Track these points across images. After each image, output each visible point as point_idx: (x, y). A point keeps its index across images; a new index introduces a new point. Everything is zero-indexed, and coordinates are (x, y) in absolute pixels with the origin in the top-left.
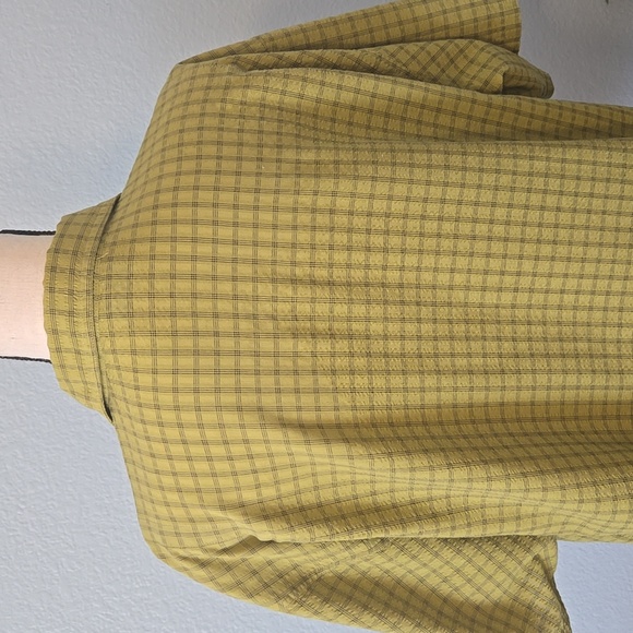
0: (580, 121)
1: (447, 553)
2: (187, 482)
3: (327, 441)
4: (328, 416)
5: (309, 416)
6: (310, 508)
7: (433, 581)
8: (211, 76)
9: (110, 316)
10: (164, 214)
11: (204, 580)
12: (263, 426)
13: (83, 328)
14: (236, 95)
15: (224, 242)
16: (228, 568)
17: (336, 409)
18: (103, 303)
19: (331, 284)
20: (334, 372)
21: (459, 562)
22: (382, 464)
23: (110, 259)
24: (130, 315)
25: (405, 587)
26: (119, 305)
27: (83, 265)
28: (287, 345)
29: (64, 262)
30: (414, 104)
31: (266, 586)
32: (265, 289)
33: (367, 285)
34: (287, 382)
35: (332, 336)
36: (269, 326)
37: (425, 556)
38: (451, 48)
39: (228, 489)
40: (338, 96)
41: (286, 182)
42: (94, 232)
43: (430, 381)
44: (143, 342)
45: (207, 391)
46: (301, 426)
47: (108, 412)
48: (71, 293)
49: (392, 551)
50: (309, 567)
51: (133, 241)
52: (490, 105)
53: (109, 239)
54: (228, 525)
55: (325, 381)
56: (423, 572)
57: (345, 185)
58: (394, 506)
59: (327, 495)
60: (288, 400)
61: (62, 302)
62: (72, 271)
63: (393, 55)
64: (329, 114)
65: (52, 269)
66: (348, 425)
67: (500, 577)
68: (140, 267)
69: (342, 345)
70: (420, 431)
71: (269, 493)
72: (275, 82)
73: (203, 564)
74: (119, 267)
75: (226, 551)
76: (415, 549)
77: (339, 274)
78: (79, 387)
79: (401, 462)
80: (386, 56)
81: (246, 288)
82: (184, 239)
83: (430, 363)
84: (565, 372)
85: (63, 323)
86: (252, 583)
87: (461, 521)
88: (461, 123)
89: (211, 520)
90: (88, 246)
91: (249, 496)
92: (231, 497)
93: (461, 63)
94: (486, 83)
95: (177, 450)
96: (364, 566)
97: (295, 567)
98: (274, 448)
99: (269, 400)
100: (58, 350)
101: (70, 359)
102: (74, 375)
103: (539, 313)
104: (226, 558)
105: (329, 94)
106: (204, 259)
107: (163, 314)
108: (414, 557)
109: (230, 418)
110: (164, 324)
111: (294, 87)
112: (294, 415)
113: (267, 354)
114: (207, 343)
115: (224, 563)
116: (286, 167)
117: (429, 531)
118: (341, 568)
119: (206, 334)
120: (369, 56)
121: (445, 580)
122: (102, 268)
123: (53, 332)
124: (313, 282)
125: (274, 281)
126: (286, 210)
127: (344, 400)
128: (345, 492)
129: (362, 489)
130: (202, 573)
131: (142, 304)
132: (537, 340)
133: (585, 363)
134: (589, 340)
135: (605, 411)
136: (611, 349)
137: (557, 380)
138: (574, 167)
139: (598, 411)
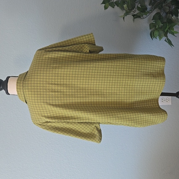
0: (102, 57)
1: (79, 125)
2: (37, 113)
3: (56, 107)
4: (57, 103)
5: (54, 104)
6: (55, 117)
7: (77, 129)
8: (41, 53)
9: (25, 89)
10: (33, 75)
11: (40, 127)
12: (47, 105)
13: (22, 91)
14: (45, 56)
15: (42, 79)
16: (44, 125)
17: (58, 102)
18: (24, 87)
19: (58, 84)
20: (58, 97)
21: (81, 126)
22: (65, 110)
23: (25, 81)
24: (28, 89)
25: (73, 130)
26: (26, 88)
27: (22, 82)
28: (51, 93)
29: (19, 81)
30: (73, 56)
31: (50, 128)
32: (48, 85)
33: (63, 84)
34: (51, 98)
35: (58, 92)
36: (48, 90)
37: (75, 125)
38: (81, 46)
39: (43, 114)
40: (60, 56)
41: (51, 70)
42: (24, 77)
43: (73, 98)
44: (30, 93)
45: (39, 100)
46: (53, 105)
47: (26, 103)
48: (20, 86)
49: (70, 124)
50: (57, 126)
51: (29, 79)
52: (86, 55)
53: (26, 78)
54: (43, 119)
55: (56, 98)
56: (75, 128)
57: (60, 70)
58: (69, 117)
59: (58, 115)
60: (51, 101)
61: (19, 87)
62: (20, 83)
63: (71, 48)
64: (59, 58)
65: (17, 83)
66: (60, 105)
67: (88, 129)
68: (29, 82)
69: (60, 93)
70: (72, 106)
71: (49, 114)
72: (51, 54)
73: (40, 125)
74: (27, 82)
75: (43, 123)
76: (73, 124)
77: (59, 83)
78: (22, 99)
79: (68, 110)
80: (70, 48)
81: (45, 85)
82: (36, 78)
83: (74, 96)
85: (19, 90)
86: (48, 128)
87: (79, 119)
88: (81, 59)
89: (41, 118)
90: (22, 79)
91: (46, 115)
92: (43, 115)
93: (83, 48)
94: (86, 51)
95: (38, 108)
96: (66, 126)
97: (55, 126)
98: (49, 108)
99: (48, 101)
100: (18, 94)
101: (20, 95)
102: (21, 97)
103: (92, 88)
104: (43, 124)
105: (59, 55)
106: (39, 81)
107: (33, 89)
108: (73, 125)
109: (42, 104)
110: (33, 90)
111: (53, 55)
112: (52, 103)
113: (48, 95)
114: (39, 93)
115: (43, 125)
116: (51, 67)
117: (74, 121)
118: (62, 126)
119: (39, 92)
120: (67, 48)
121: (79, 129)
122: (24, 82)
123: (18, 91)
124: (55, 84)
125: (49, 84)
126: (51, 74)
127: (59, 101)
128: (61, 115)
129: (63, 114)
130: (40, 126)
131: (30, 88)
132: (92, 92)
133: (100, 96)
134: (101, 92)
135: (104, 103)
136: (105, 94)
137: (95, 98)
138: (98, 66)
139: (103, 103)
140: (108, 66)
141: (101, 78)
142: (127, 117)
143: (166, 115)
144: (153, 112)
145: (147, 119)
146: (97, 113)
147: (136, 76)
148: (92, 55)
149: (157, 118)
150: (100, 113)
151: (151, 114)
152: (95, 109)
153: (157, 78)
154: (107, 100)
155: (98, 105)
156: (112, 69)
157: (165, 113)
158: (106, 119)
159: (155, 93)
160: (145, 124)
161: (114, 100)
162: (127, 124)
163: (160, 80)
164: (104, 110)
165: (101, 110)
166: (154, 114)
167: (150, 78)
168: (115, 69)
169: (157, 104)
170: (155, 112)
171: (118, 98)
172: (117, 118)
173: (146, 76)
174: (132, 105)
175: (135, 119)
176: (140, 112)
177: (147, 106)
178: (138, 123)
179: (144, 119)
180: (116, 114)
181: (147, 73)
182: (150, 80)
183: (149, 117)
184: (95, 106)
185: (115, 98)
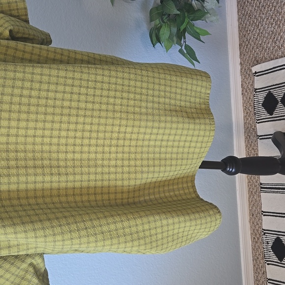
84: (35, 175)
94: (1, 34)
132: (21, 160)
133: (47, 170)
134: (50, 160)
135: (59, 193)
136: (62, 163)
137: (31, 179)
138: (39, 77)
139: (55, 192)
140: (70, 82)
141: (49, 114)
142: (127, 230)
143: (218, 216)
144: (189, 211)
145: (176, 231)
146: (38, 225)
147: (147, 114)
148: (20, 45)
149: (198, 227)
150: (47, 224)
151: (187, 218)
152: (32, 212)
153: (197, 121)
154: (67, 182)
155: (40, 201)
156: (83, 90)
157: (215, 210)
158: (66, 243)
159: (189, 162)
160: (170, 244)
161: (89, 181)
162: (126, 249)
163: (203, 127)
164: (59, 215)
165: (51, 216)
166: (192, 217)
167: (180, 119)
168: (91, 91)
169: (191, 190)
170: (194, 210)
171: (99, 177)
172: (100, 237)
173: (171, 116)
174: (137, 194)
175: (147, 233)
176: (158, 213)
177: (171, 197)
178: (154, 244)
179: (170, 233)
180: (96, 223)
181: (173, 108)
182: (180, 126)
183: (182, 225)
184: (29, 205)
185: (92, 177)
